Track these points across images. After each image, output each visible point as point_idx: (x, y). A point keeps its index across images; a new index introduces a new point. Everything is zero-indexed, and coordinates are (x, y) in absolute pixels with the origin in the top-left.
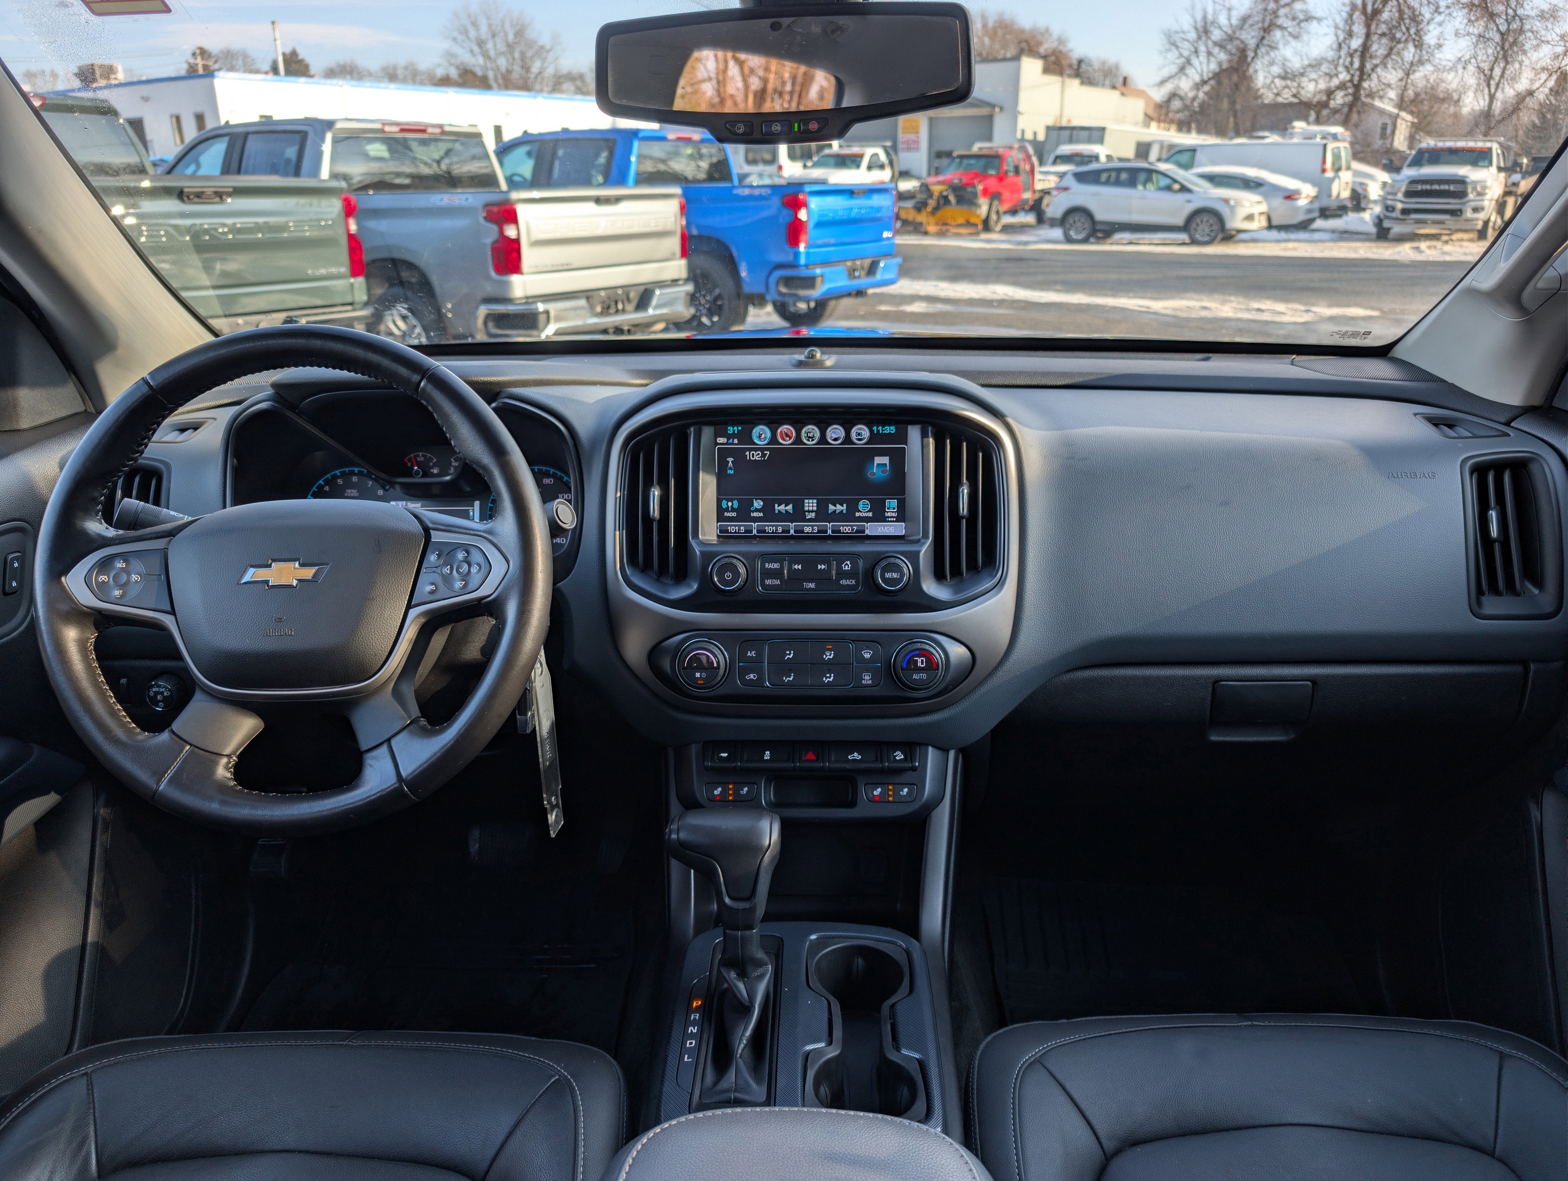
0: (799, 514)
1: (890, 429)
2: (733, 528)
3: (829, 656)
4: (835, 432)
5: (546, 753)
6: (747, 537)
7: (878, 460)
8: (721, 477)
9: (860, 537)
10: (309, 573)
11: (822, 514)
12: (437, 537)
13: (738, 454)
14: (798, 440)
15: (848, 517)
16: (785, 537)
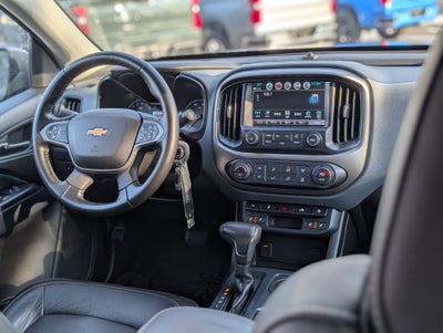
0: (283, 117)
1: (318, 83)
2: (259, 121)
3: (288, 170)
4: (297, 85)
5: (187, 198)
6: (263, 125)
7: (314, 95)
8: (255, 102)
9: (306, 125)
10: (105, 132)
11: (292, 117)
12: (145, 121)
13: (261, 94)
14: (283, 88)
15: (303, 117)
16: (278, 125)
